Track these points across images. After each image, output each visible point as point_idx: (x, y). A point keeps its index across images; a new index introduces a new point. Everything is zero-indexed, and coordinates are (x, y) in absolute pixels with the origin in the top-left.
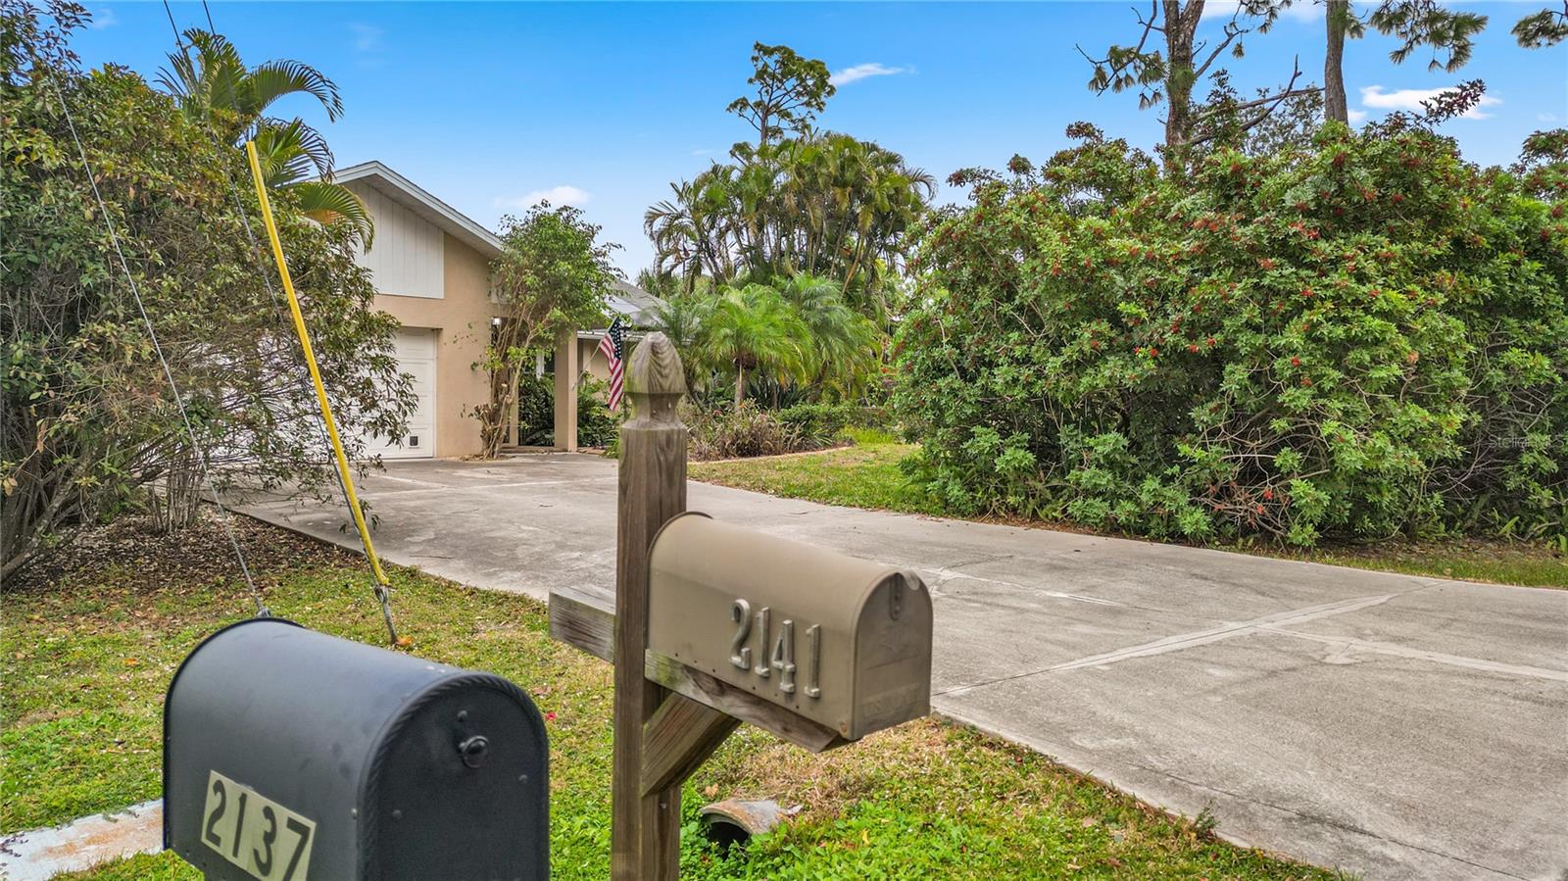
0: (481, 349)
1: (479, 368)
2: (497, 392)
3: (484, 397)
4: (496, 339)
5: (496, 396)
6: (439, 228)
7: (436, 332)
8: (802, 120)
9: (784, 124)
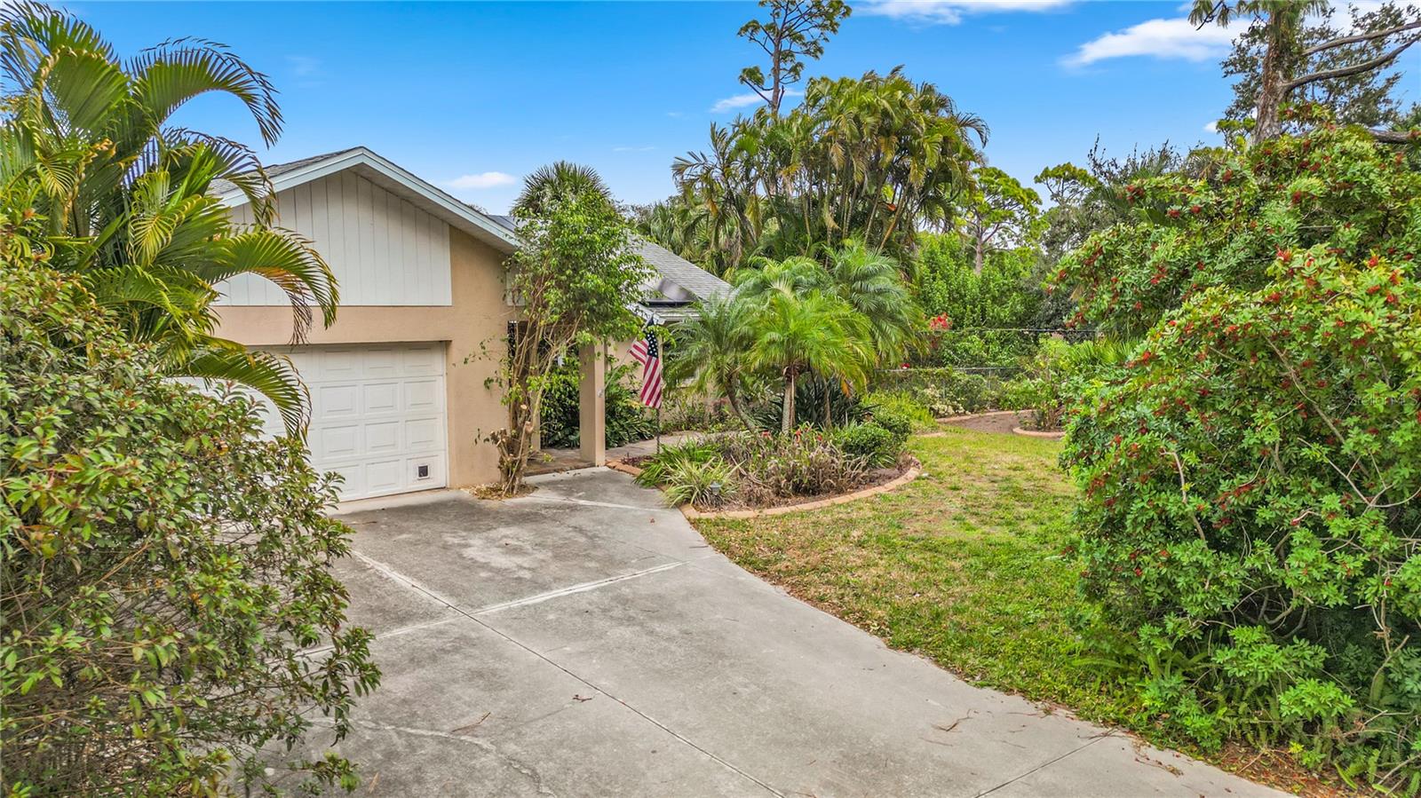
0: (496, 364)
1: (495, 385)
2: (515, 413)
3: (500, 422)
4: (514, 355)
5: (515, 418)
6: (443, 221)
7: (444, 345)
8: (815, 43)
9: (796, 47)
